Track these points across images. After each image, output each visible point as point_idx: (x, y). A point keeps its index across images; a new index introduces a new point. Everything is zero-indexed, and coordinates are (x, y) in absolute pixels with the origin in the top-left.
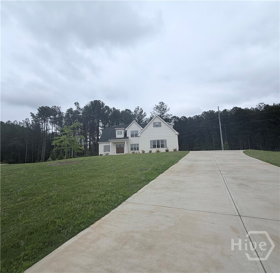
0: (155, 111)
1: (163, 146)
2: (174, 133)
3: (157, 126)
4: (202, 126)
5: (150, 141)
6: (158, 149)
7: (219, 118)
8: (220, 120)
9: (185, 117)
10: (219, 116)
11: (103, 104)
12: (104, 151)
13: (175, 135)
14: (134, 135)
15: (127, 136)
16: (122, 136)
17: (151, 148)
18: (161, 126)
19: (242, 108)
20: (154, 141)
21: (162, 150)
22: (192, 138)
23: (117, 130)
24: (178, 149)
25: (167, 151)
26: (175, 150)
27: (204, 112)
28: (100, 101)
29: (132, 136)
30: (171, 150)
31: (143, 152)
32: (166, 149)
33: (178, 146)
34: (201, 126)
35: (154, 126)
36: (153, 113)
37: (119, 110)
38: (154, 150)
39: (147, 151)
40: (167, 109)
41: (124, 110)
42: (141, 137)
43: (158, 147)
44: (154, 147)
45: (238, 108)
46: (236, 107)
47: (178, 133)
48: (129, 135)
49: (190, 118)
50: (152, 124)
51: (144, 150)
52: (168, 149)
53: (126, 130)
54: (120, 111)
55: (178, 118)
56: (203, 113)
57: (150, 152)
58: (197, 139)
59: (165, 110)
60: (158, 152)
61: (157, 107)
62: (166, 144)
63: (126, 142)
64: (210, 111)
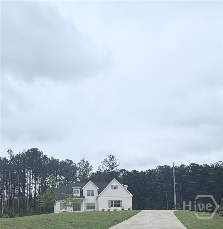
0: (104, 165)
1: (119, 206)
2: (129, 195)
3: (115, 188)
4: (156, 183)
5: (109, 201)
6: (115, 208)
7: (174, 176)
8: (174, 178)
9: (136, 171)
10: (174, 173)
11: (41, 153)
12: (61, 209)
13: (129, 197)
14: (90, 194)
15: (83, 195)
16: (79, 195)
17: (109, 207)
18: (118, 188)
19: (200, 165)
20: (112, 202)
21: (119, 209)
22: (143, 197)
23: (74, 189)
24: (131, 208)
25: (123, 210)
26: (129, 209)
27: (159, 166)
28: (38, 149)
29: (88, 195)
30: (126, 209)
31: (103, 210)
32: (122, 208)
33: (132, 206)
34: (154, 183)
35: (112, 188)
36: (101, 167)
37: (58, 160)
38: (112, 209)
39: (106, 210)
40: (117, 164)
41: (64, 160)
42: (101, 197)
43: (115, 206)
44: (112, 206)
45: (195, 164)
46: (194, 164)
47: (132, 195)
48: (85, 194)
49: (142, 172)
50: (110, 187)
51: (104, 209)
52: (124, 208)
53: (82, 189)
54: (60, 161)
55: (127, 172)
56: (158, 168)
57: (109, 210)
58: (149, 198)
59: (114, 164)
60: (116, 210)
61: (106, 161)
62: (122, 204)
63: (84, 201)
64: (165, 166)
